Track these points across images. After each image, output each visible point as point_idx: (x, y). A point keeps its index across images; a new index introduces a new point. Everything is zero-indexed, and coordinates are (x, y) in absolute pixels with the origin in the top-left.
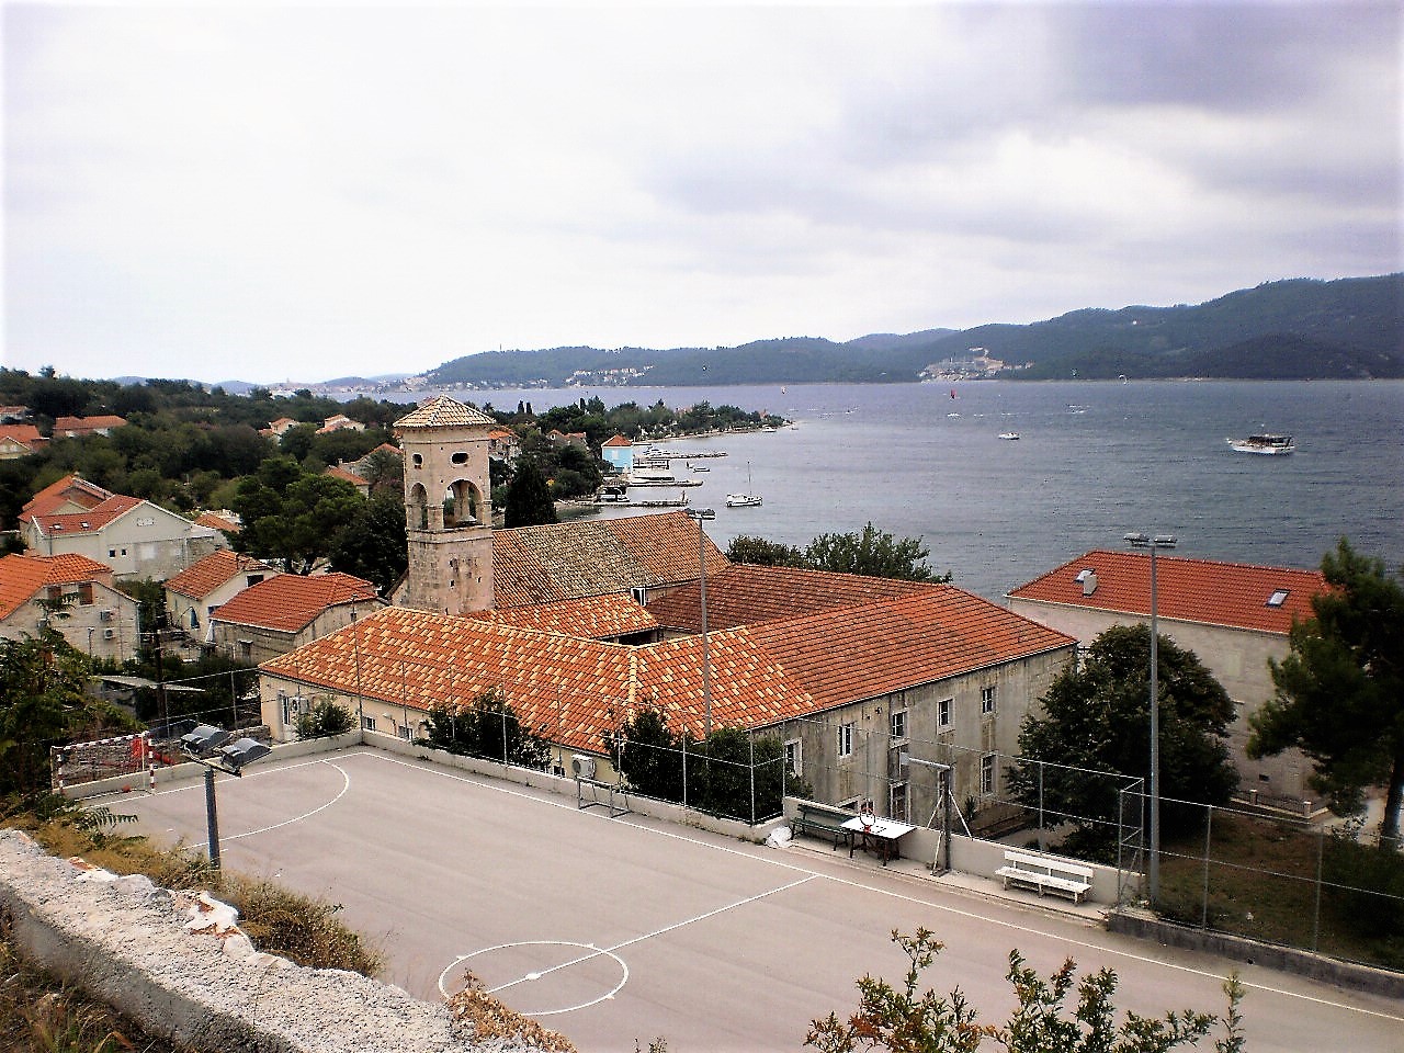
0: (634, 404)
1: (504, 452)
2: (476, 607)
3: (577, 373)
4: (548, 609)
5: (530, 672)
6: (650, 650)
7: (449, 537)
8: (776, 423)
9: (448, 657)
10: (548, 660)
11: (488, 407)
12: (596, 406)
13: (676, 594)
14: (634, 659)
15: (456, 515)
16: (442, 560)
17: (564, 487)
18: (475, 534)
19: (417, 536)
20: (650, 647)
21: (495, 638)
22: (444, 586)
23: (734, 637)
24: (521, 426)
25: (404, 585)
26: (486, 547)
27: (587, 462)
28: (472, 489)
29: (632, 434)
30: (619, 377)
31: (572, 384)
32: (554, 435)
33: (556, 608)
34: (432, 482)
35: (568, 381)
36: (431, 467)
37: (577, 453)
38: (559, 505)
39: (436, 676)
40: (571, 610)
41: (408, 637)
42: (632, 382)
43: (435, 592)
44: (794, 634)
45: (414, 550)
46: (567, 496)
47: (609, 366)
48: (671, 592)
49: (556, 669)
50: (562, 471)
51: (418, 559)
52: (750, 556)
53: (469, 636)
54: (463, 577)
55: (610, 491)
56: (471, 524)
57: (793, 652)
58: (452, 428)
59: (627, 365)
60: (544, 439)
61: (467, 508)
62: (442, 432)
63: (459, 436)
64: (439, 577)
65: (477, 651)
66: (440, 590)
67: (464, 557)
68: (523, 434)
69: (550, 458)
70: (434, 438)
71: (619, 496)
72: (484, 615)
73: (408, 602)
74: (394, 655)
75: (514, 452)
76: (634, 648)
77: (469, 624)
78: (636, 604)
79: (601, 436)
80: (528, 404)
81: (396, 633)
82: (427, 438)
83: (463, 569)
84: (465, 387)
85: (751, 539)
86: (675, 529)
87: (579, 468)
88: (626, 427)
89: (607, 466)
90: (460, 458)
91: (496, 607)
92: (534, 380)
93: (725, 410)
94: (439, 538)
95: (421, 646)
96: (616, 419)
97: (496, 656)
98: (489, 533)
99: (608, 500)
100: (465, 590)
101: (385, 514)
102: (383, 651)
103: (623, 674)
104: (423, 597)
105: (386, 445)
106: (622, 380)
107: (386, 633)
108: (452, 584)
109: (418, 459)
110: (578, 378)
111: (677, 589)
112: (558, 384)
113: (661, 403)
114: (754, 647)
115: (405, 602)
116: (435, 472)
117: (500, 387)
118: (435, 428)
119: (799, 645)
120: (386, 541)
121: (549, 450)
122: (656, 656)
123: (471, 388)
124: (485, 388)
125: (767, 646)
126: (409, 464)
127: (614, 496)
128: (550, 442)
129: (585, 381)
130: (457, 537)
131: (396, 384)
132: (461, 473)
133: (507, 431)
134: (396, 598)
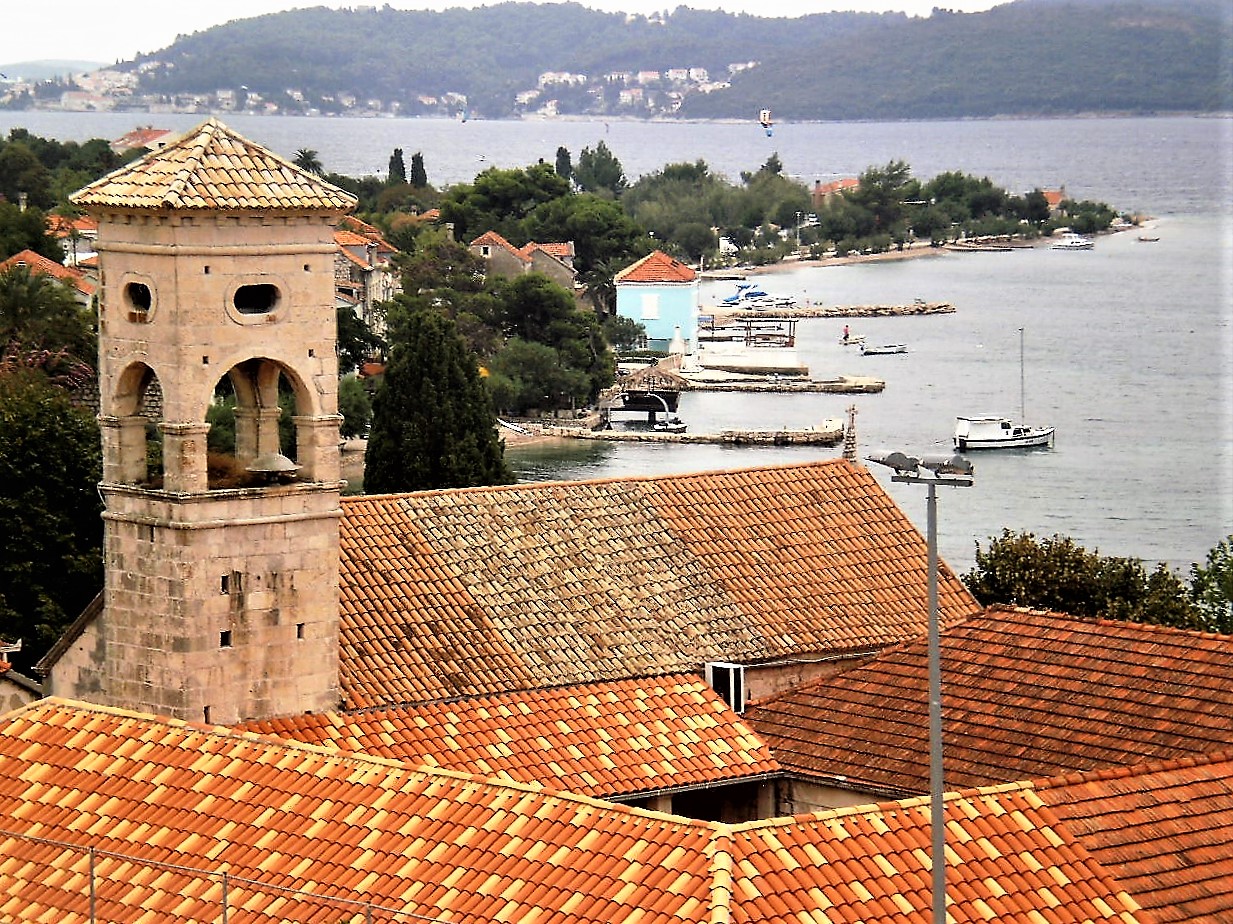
0: (701, 167)
1: (356, 286)
2: (288, 704)
3: (548, 77)
4: (484, 714)
5: (436, 888)
6: (768, 836)
7: (219, 512)
8: (1092, 221)
9: (209, 839)
10: (485, 855)
11: (307, 161)
12: (601, 169)
13: (827, 684)
14: (723, 861)
15: (243, 453)
16: (199, 573)
17: (515, 387)
18: (291, 505)
19: (131, 507)
20: (767, 829)
21: (341, 791)
22: (201, 644)
23: (999, 810)
24: (400, 219)
25: (88, 640)
26: (321, 541)
27: (576, 320)
28: (288, 383)
29: (696, 249)
30: (660, 90)
31: (533, 106)
32: (490, 247)
33: (505, 712)
34: (179, 362)
35: (524, 98)
36: (176, 318)
37: (551, 295)
38: (509, 432)
39: (172, 895)
40: (545, 720)
41: (97, 784)
42: (698, 107)
43: (175, 661)
44: (1170, 811)
45: (121, 546)
46: (522, 410)
47: (633, 59)
48: (815, 676)
49: (507, 878)
50: (508, 344)
51: (132, 569)
52: (1035, 587)
53: (269, 785)
54: (255, 622)
55: (635, 401)
56: (284, 479)
57: (1168, 863)
58: (236, 215)
59: (684, 56)
60: (463, 257)
61: (270, 434)
62: (207, 225)
63: (253, 239)
64: (189, 620)
65: (290, 828)
66: (192, 655)
67: (261, 567)
68: (404, 241)
69: (478, 308)
70: (185, 239)
71: (659, 416)
72: (310, 728)
73: (95, 687)
74: (58, 834)
75: (384, 286)
76: (723, 829)
77: (271, 751)
78: (719, 706)
79: (616, 252)
80: (418, 161)
81: (63, 772)
82: (163, 238)
83: (258, 600)
84: (241, 106)
85: (1038, 541)
86: (827, 509)
87: (556, 339)
88: (682, 228)
89: (629, 333)
90: (257, 299)
91: (343, 706)
92: (430, 94)
93: (950, 188)
94: (193, 515)
95: (134, 808)
96: (651, 209)
97: (343, 840)
98: (331, 505)
99: (630, 424)
100: (258, 655)
101: (33, 444)
102: (27, 821)
103: (693, 902)
104: (140, 672)
105: (30, 256)
106: (668, 102)
107: (36, 772)
108: (225, 639)
109: (139, 296)
110: (551, 92)
111: (831, 670)
112: (496, 106)
113: (774, 166)
114: (1057, 841)
115: (87, 686)
116: (187, 332)
117: (338, 109)
118: (190, 215)
119: (1185, 842)
120: (31, 518)
121: (474, 288)
122: (784, 855)
123: (259, 108)
124: (295, 108)
125: (1092, 841)
126: (117, 309)
127: (644, 416)
128: (481, 264)
129: (571, 102)
130: (244, 511)
131: (51, 90)
132: (257, 337)
133: (361, 232)
134: (65, 673)
